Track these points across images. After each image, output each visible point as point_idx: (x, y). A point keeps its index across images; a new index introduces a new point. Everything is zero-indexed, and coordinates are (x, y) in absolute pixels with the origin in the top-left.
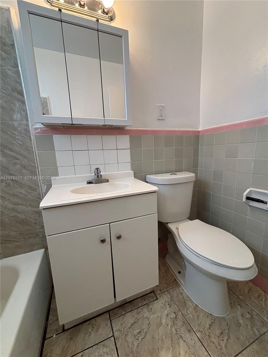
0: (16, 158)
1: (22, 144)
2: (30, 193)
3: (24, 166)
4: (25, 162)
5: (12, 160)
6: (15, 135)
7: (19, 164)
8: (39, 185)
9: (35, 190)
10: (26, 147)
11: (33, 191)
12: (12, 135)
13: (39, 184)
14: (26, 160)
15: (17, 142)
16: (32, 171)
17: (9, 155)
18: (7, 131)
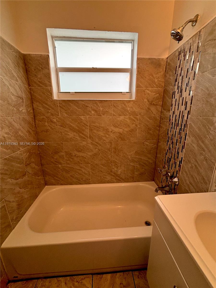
0: (203, 150)
1: (212, 139)
2: (201, 183)
3: (207, 158)
4: (208, 155)
5: (200, 150)
6: (210, 129)
7: (203, 155)
8: (211, 182)
9: (206, 183)
10: (214, 143)
11: (204, 183)
12: (208, 130)
13: (211, 180)
14: (209, 155)
15: (209, 137)
16: (210, 165)
17: (200, 146)
18: (206, 126)
